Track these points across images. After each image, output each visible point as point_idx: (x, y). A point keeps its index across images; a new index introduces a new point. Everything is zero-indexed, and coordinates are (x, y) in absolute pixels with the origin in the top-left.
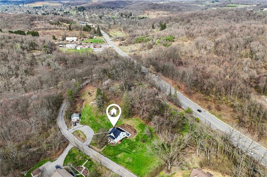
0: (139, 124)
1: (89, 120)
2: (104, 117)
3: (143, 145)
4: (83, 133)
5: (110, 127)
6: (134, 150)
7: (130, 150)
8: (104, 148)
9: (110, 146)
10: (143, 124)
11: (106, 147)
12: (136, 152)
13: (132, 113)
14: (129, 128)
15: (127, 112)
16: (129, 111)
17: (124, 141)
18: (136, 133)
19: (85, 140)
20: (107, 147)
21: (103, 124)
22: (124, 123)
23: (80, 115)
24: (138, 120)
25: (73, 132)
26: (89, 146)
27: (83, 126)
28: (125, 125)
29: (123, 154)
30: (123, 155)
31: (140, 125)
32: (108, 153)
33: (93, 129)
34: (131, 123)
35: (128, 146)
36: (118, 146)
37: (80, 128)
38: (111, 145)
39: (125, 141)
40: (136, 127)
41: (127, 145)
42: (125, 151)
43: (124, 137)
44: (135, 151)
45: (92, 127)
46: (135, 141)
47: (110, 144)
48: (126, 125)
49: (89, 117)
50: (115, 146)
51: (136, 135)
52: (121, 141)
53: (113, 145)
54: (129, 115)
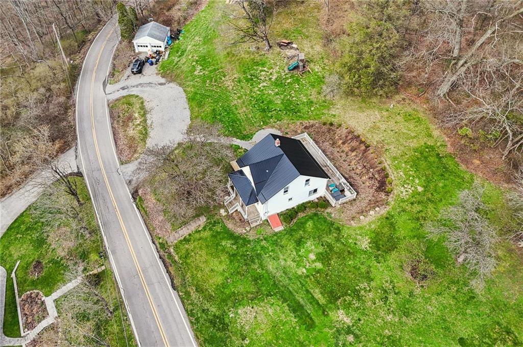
0: (414, 144)
1: (197, 61)
2: (257, 64)
3: (411, 294)
4: (144, 115)
5: (266, 123)
6: (347, 306)
7: (322, 301)
8: (192, 227)
9: (224, 227)
10: (442, 151)
11: (204, 228)
12: (349, 331)
13: (393, 75)
14: (353, 150)
15: (367, 67)
16: (382, 60)
17: (301, 225)
18: (383, 195)
19: (135, 151)
20: (207, 234)
21: (239, 98)
22: (335, 121)
23: (175, 36)
24: (419, 121)
25: (117, 100)
26: (135, 194)
27: (161, 84)
28: (338, 132)
29: (270, 311)
30: (267, 315)
31: (421, 153)
32: (197, 267)
33: (192, 110)
34: (374, 128)
35: (319, 265)
36: (263, 243)
37: (148, 89)
38: (230, 225)
39: (310, 225)
40: (395, 158)
41: (312, 257)
42: (286, 296)
43: (314, 197)
44: (348, 321)
45: (190, 100)
46: (365, 244)
47: (230, 217)
48: (344, 131)
49: (203, 50)
50: (249, 242)
51: (383, 211)
52: (289, 216)
53: (239, 231)
54: (374, 84)
